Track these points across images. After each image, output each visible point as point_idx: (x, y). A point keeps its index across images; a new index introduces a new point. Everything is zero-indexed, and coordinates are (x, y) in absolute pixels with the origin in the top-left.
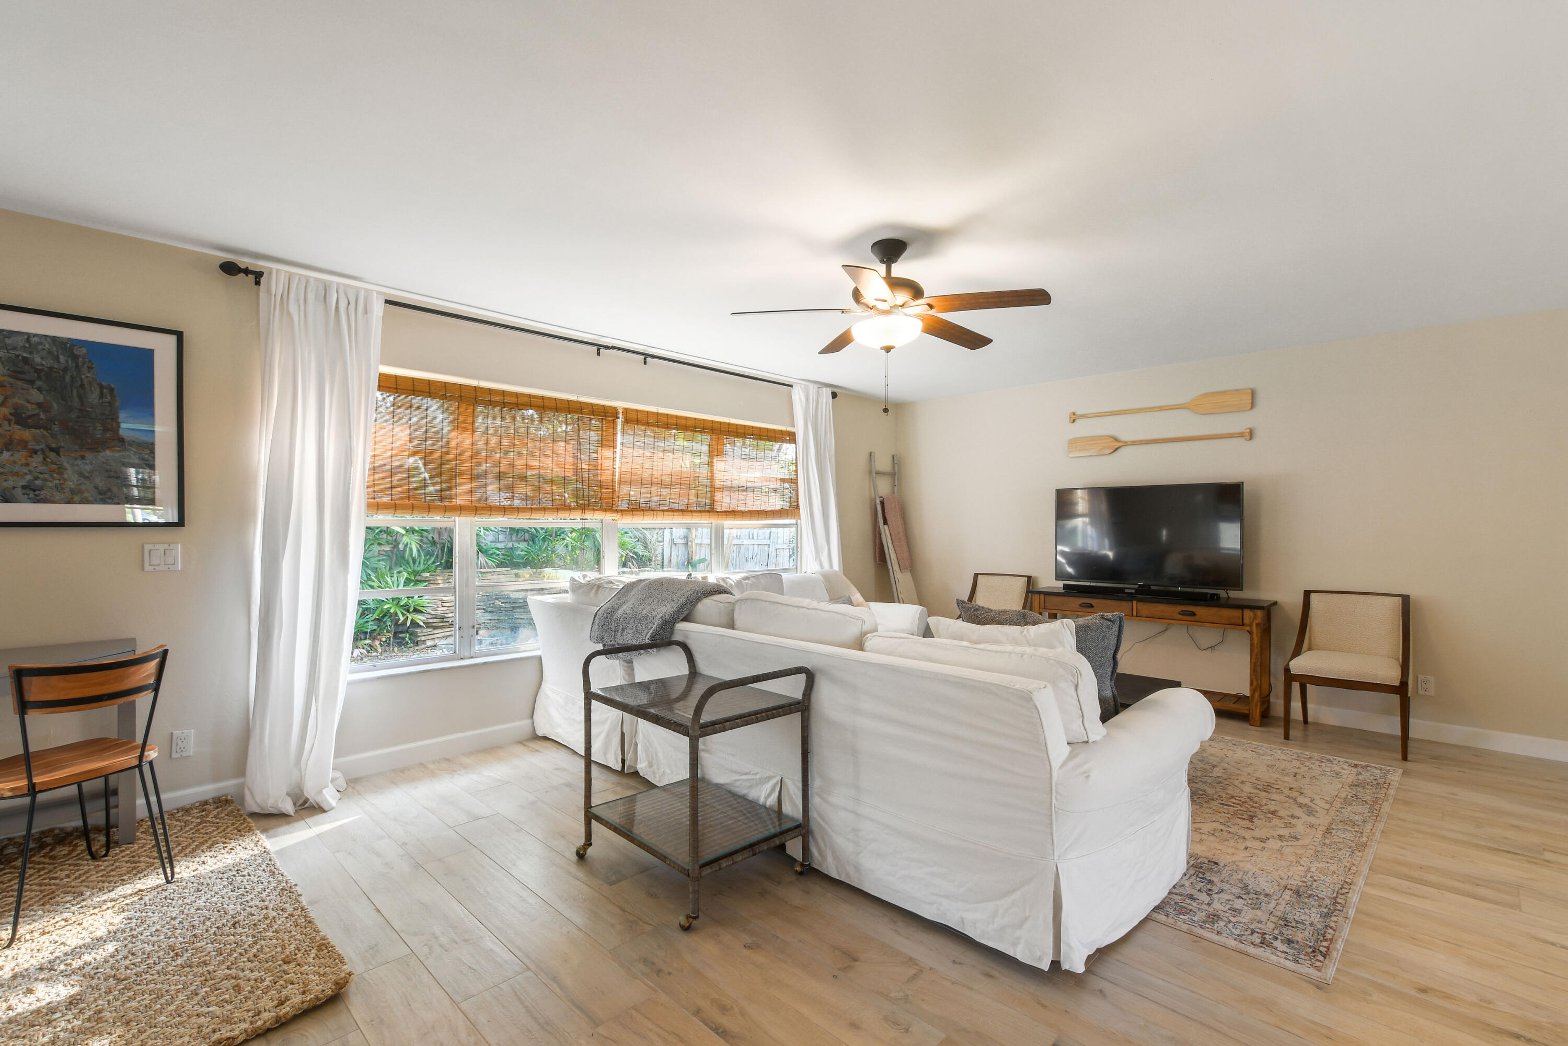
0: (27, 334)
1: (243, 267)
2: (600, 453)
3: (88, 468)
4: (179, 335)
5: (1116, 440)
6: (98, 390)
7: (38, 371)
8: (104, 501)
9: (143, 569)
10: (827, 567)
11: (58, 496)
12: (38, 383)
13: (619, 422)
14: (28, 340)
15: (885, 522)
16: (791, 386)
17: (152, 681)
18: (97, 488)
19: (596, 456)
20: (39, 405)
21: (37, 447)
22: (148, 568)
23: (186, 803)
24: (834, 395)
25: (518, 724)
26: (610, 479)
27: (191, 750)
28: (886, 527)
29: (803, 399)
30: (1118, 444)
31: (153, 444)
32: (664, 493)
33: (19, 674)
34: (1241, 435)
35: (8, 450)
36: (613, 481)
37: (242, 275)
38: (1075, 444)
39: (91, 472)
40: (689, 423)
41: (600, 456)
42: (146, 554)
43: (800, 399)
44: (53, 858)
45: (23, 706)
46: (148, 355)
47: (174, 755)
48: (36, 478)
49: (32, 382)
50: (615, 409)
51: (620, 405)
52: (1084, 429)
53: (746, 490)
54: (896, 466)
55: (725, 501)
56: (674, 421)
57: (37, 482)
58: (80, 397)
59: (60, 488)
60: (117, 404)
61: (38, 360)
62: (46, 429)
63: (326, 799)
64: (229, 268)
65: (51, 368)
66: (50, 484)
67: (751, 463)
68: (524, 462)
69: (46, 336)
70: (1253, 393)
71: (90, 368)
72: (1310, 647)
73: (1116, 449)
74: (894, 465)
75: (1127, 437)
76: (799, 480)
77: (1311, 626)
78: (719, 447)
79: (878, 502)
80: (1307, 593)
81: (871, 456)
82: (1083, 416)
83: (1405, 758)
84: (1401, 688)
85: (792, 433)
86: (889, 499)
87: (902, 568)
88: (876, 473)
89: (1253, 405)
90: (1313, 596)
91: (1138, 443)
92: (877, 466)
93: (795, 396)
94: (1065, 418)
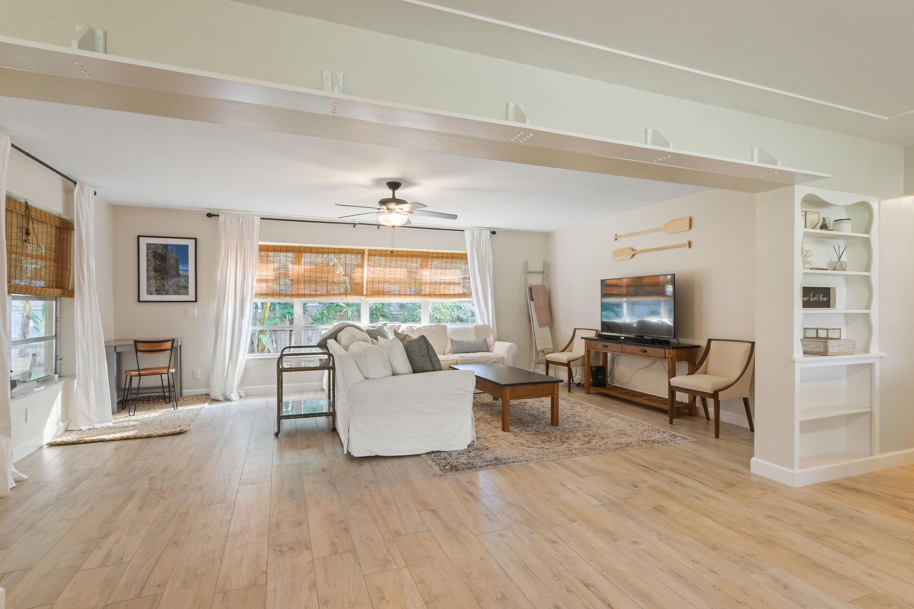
0: (156, 244)
1: (213, 214)
2: (356, 269)
3: (171, 284)
4: (196, 239)
5: (633, 250)
6: (174, 259)
7: (159, 255)
8: (175, 294)
9: (186, 316)
11: (163, 293)
12: (159, 259)
13: (366, 256)
14: (156, 246)
15: (532, 299)
16: (464, 231)
17: (170, 348)
18: (173, 290)
19: (354, 271)
20: (159, 265)
21: (158, 278)
22: (187, 315)
23: (197, 394)
24: (494, 233)
25: (316, 383)
26: (361, 281)
27: (199, 377)
28: (532, 302)
29: (472, 237)
30: (634, 252)
31: (188, 275)
32: (391, 287)
33: (136, 342)
34: (684, 245)
35: (151, 279)
36: (363, 282)
37: (213, 217)
38: (617, 253)
39: (172, 285)
41: (356, 271)
42: (187, 311)
43: (468, 236)
44: (159, 402)
45: (137, 351)
46: (186, 247)
47: (195, 378)
48: (158, 287)
49: (157, 259)
50: (364, 250)
51: (366, 248)
52: (624, 243)
53: (440, 284)
54: (545, 268)
55: (426, 289)
57: (158, 289)
58: (169, 262)
59: (164, 290)
60: (179, 263)
61: (159, 251)
62: (161, 272)
63: (232, 397)
64: (209, 215)
65: (162, 254)
66: (161, 289)
67: (442, 271)
68: (321, 275)
69: (161, 244)
70: (691, 220)
71: (172, 253)
72: (705, 373)
73: (633, 256)
74: (544, 267)
75: (638, 248)
76: (471, 278)
77: (708, 361)
78: (424, 264)
79: (527, 288)
80: (710, 341)
81: (526, 263)
82: (620, 237)
83: (717, 436)
84: (715, 395)
85: (466, 254)
86: (536, 287)
87: (541, 325)
88: (529, 272)
89: (690, 227)
90: (712, 342)
91: (642, 251)
92: (531, 269)
93: (466, 236)
94: (613, 238)
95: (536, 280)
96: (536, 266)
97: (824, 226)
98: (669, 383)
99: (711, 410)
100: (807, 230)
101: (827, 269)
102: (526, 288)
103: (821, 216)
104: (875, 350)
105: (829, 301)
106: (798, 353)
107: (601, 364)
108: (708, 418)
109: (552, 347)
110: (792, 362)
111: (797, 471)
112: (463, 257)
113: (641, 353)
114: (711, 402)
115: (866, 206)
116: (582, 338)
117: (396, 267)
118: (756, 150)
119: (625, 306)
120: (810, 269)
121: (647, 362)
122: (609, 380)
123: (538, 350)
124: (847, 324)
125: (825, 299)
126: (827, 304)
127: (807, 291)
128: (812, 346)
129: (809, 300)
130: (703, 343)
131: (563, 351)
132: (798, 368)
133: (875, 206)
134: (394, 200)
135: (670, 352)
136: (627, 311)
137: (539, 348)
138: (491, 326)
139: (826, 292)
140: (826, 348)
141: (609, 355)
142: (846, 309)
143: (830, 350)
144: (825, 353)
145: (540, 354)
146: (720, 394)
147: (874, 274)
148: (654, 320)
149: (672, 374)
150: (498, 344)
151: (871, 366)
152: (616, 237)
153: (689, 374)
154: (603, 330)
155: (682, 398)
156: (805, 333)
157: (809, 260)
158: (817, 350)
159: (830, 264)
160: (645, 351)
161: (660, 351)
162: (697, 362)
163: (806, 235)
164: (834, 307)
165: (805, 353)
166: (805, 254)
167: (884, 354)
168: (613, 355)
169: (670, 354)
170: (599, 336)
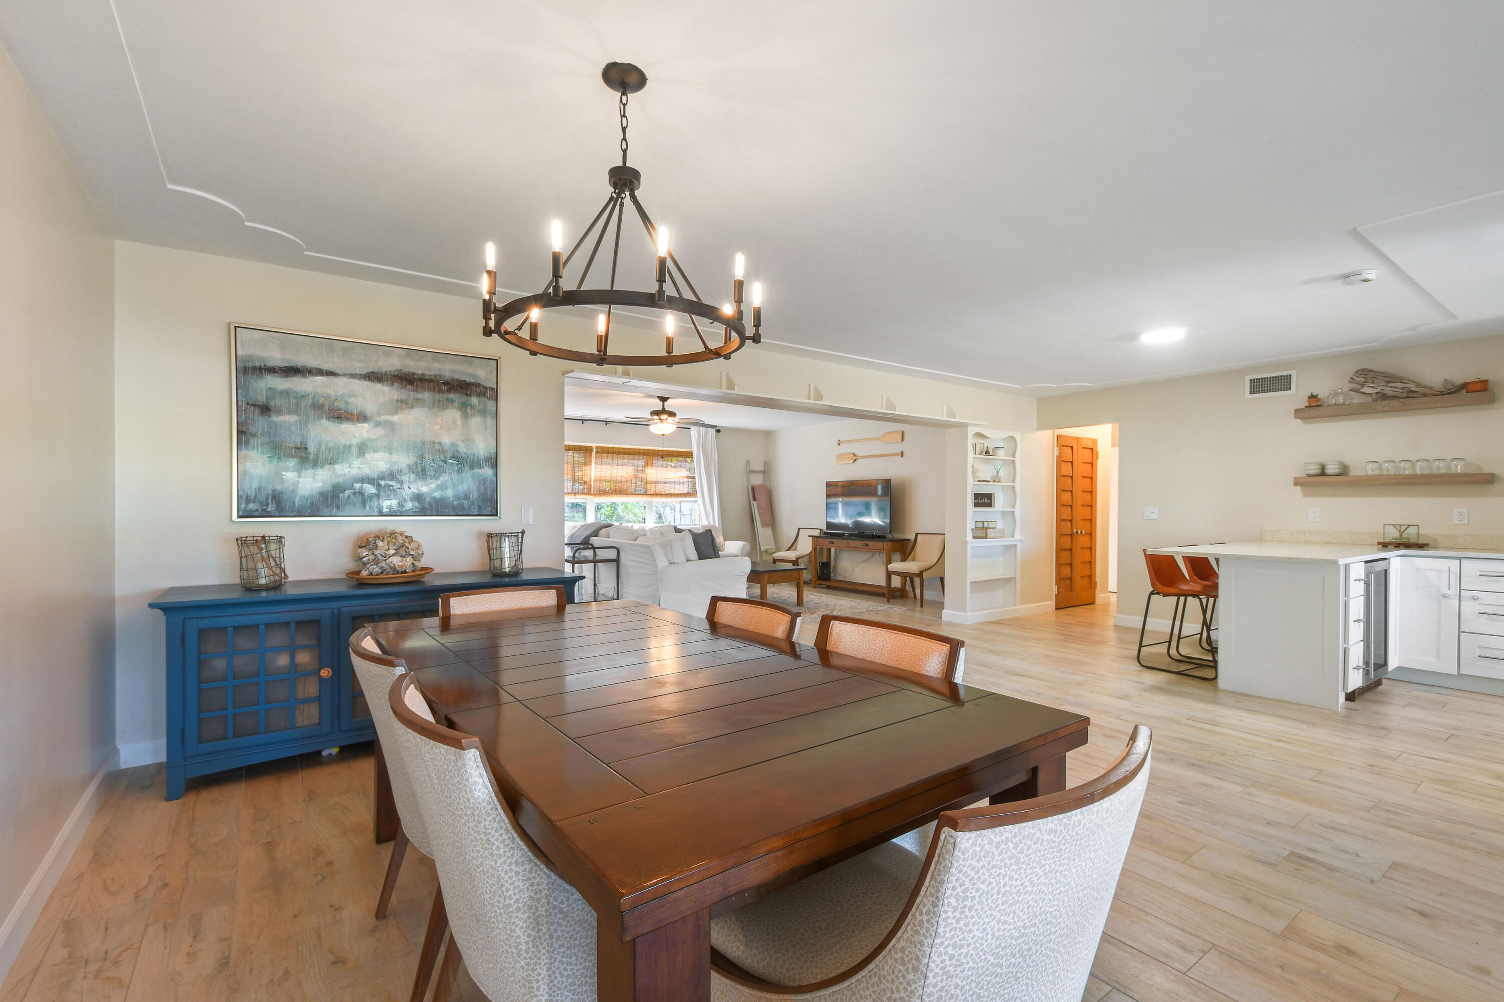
2: (584, 468)
5: (855, 455)
10: (712, 523)
13: (594, 454)
15: (755, 500)
19: (582, 470)
24: (718, 431)
26: (588, 480)
28: (754, 502)
29: (696, 435)
30: (856, 458)
32: (617, 486)
34: (898, 454)
36: (590, 481)
38: (841, 457)
40: (630, 451)
41: (584, 470)
43: (694, 435)
50: (592, 447)
51: (594, 445)
52: (845, 449)
53: (665, 483)
55: (652, 488)
56: (622, 451)
67: (668, 469)
70: (903, 434)
72: (914, 560)
73: (855, 461)
74: (765, 466)
75: (859, 454)
76: (696, 477)
77: (915, 552)
78: (649, 462)
79: (750, 488)
80: (917, 534)
81: (748, 462)
82: (843, 442)
83: (922, 606)
84: (920, 575)
85: (691, 453)
86: (758, 486)
87: (764, 525)
88: (751, 472)
89: (903, 440)
90: (919, 536)
91: (863, 457)
92: (753, 468)
93: (692, 434)
94: (836, 443)
95: (757, 480)
96: (758, 465)
97: (987, 453)
98: (887, 569)
99: (918, 591)
100: (976, 456)
101: (989, 482)
102: (748, 487)
103: (985, 446)
104: (1017, 536)
105: (991, 502)
106: (969, 537)
107: (825, 561)
108: (915, 597)
109: (774, 547)
110: (966, 543)
111: (968, 614)
112: (689, 455)
113: (863, 547)
114: (917, 581)
115: (1013, 438)
116: (809, 536)
117: (622, 465)
118: (945, 406)
119: (840, 506)
120: (979, 481)
121: (867, 555)
122: (832, 575)
123: (762, 550)
124: (1003, 518)
125: (988, 501)
126: (990, 505)
127: (977, 496)
128: (979, 533)
129: (978, 502)
130: (912, 537)
131: (788, 550)
132: (969, 546)
133: (1018, 437)
134: (663, 411)
135: (887, 545)
136: (843, 513)
137: (763, 548)
138: (717, 525)
139: (989, 496)
140: (986, 533)
141: (833, 550)
142: (1003, 508)
143: (989, 535)
144: (985, 537)
145: (764, 554)
146: (924, 573)
147: (1017, 485)
148: (867, 520)
149: (889, 561)
150: (727, 543)
151: (1015, 546)
152: (839, 442)
153: (901, 561)
154: (827, 529)
155: (896, 582)
156: (976, 525)
157: (977, 475)
158: (982, 535)
159: (992, 477)
160: (867, 545)
161: (878, 544)
162: (907, 553)
163: (974, 458)
164: (994, 507)
165: (974, 537)
166: (974, 472)
167: (1022, 538)
168: (836, 550)
169: (887, 546)
170: (826, 533)
